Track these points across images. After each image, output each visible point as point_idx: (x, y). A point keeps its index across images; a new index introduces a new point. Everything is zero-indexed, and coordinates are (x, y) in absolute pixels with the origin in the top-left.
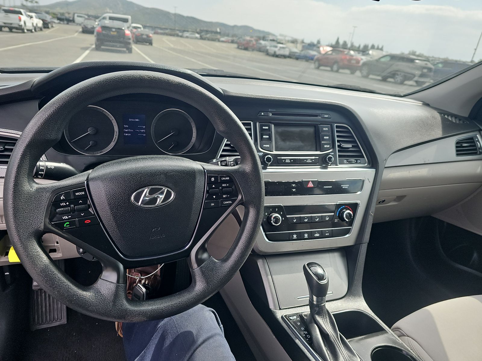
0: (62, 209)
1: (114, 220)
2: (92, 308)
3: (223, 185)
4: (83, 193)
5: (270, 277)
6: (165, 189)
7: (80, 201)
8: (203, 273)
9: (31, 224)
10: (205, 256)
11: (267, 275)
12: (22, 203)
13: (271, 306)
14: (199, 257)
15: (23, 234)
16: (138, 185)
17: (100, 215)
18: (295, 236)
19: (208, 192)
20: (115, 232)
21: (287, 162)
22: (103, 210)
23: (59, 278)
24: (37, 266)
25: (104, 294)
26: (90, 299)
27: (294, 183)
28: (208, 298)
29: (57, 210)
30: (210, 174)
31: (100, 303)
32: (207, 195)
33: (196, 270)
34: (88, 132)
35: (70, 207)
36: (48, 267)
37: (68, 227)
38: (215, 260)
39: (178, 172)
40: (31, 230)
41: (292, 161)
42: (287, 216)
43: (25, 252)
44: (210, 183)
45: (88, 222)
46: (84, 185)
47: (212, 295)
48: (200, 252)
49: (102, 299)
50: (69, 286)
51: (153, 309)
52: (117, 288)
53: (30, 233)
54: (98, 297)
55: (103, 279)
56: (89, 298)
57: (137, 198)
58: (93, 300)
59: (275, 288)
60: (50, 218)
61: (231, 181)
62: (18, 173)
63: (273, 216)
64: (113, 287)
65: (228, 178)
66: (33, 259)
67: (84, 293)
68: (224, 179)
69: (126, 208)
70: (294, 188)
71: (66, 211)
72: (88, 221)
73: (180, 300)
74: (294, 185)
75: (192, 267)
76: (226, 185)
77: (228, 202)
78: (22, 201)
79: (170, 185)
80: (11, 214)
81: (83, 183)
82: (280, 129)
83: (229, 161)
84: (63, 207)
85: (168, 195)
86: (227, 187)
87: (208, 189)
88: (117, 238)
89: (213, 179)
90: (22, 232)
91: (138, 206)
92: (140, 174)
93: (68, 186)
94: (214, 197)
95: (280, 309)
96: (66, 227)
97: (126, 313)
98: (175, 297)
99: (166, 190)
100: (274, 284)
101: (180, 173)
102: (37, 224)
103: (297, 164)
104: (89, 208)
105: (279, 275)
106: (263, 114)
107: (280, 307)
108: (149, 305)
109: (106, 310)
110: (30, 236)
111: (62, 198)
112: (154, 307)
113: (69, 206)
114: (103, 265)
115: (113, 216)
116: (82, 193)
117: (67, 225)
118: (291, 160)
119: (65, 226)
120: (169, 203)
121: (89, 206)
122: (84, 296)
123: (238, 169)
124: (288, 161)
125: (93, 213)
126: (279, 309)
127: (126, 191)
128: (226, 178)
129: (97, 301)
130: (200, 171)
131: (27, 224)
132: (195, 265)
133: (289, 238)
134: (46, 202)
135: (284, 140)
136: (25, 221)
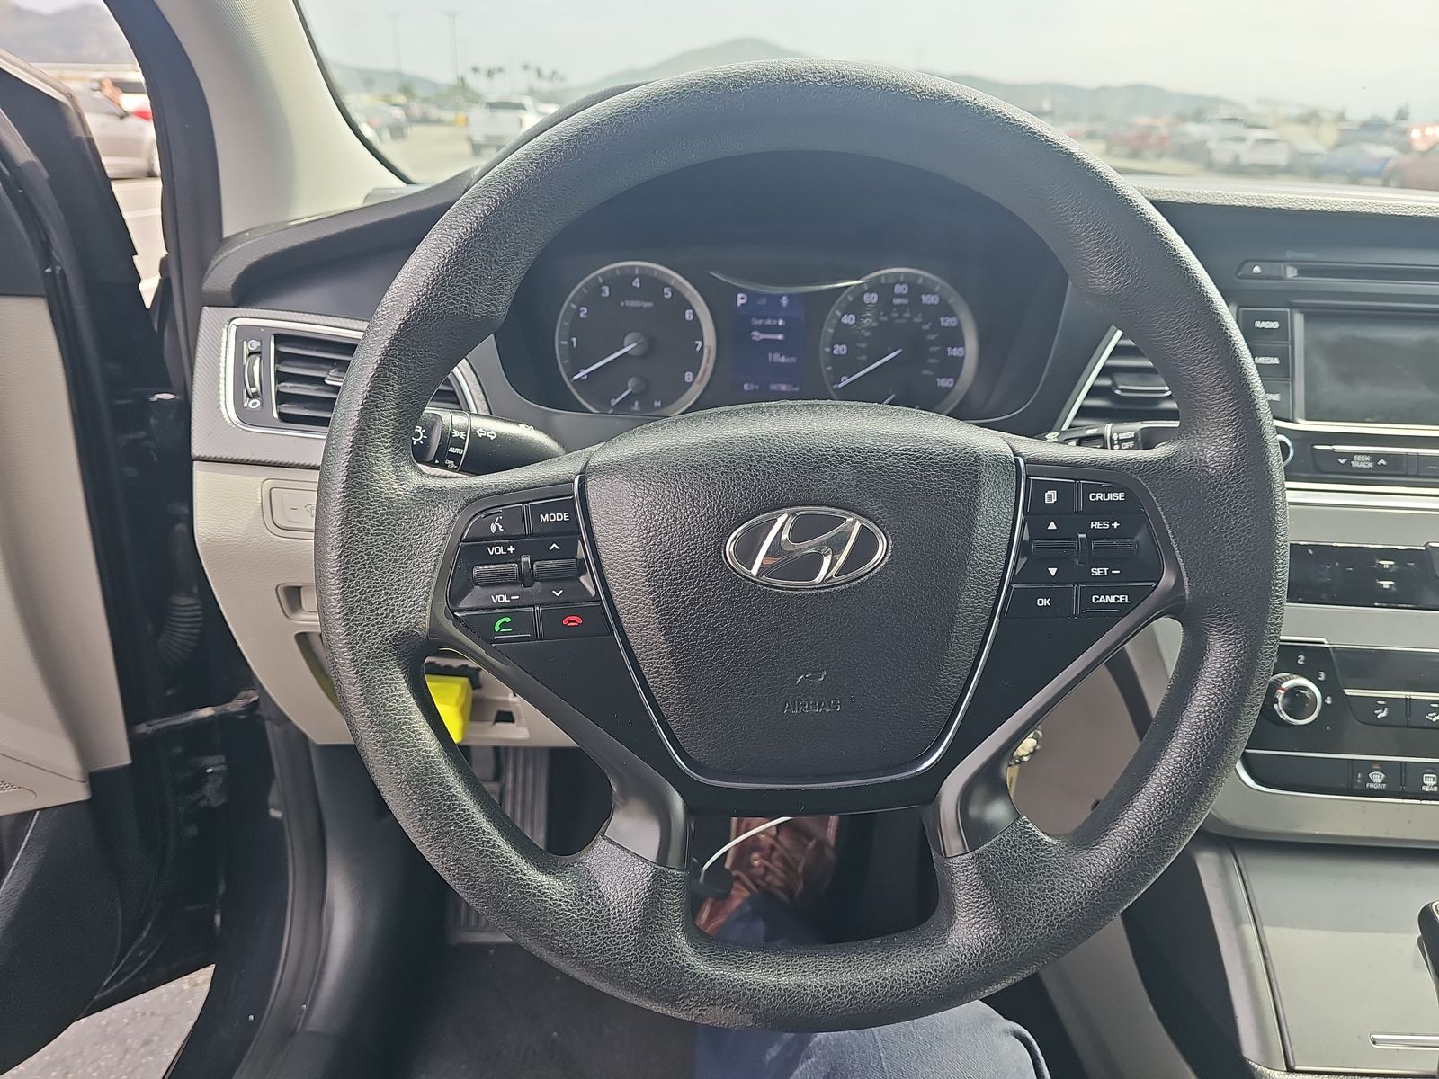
0: (492, 567)
1: (660, 623)
2: (564, 941)
3: (1096, 525)
4: (565, 516)
5: (1250, 930)
6: (853, 524)
7: (554, 545)
8: (987, 879)
9: (392, 611)
10: (998, 812)
11: (1238, 922)
12: (367, 534)
13: (1250, 1048)
14: (973, 812)
15: (364, 641)
16: (752, 500)
17: (616, 602)
18: (1377, 779)
19: (1024, 548)
20: (663, 668)
21: (1357, 465)
22: (627, 584)
23: (464, 810)
24: (399, 758)
25: (611, 898)
26: (561, 905)
27: (1388, 553)
28: (1000, 987)
29: (475, 570)
30: (1039, 474)
31: (594, 929)
32: (1022, 562)
33: (957, 860)
34: (624, 347)
35: (519, 563)
36: (432, 767)
37: (506, 633)
38: (1041, 835)
39: (909, 459)
40: (389, 631)
41: (1382, 462)
42: (1349, 692)
43: (365, 704)
44: (1036, 514)
45: (575, 621)
46: (572, 489)
47: (1016, 978)
48: (979, 793)
49: (600, 912)
50: (494, 846)
51: (780, 989)
52: (658, 880)
53: (386, 640)
54: (588, 904)
55: (610, 841)
56: (558, 902)
57: (747, 551)
58: (569, 910)
59: (1272, 977)
60: (452, 594)
61: (1133, 512)
62: (361, 429)
63: (1286, 685)
64: (641, 876)
65: (1120, 497)
66: (391, 732)
67: (544, 879)
68: (1101, 496)
69: (706, 585)
70: (1386, 575)
71: (504, 574)
72: (572, 618)
73: (887, 971)
74: (1386, 564)
75: (941, 850)
76: (1106, 525)
77: (1112, 599)
78: (368, 529)
79: (873, 506)
80: (332, 570)
81: (568, 482)
82: (1332, 333)
83: (1115, 437)
84: (497, 560)
85: (866, 544)
86: (1109, 533)
87: (1026, 537)
88: (667, 692)
89: (1051, 496)
90: (361, 635)
91: (749, 579)
92: (765, 457)
93: (517, 490)
94: (1053, 571)
95: (1290, 1070)
96: (499, 633)
97: (681, 986)
98: (866, 957)
99: (858, 525)
100: (1268, 961)
101: (917, 464)
102: (410, 613)
103: (1406, 475)
104: (582, 572)
105: (1293, 927)
106: (1257, 270)
107: (1292, 1064)
108: (767, 967)
109: (610, 959)
110: (385, 651)
111: (493, 529)
112: (785, 980)
113: (515, 558)
114: (615, 789)
115: (657, 607)
116: (560, 517)
117: (503, 625)
118: (1375, 457)
119: (497, 628)
120: (866, 577)
121: (582, 568)
122: (540, 891)
123: (1170, 459)
124: (1358, 462)
125: (593, 593)
126: (1285, 1069)
127: (709, 518)
128: (1111, 496)
129: (583, 919)
130: (998, 462)
131: (377, 609)
132: (953, 843)
133: (1348, 783)
134: (444, 539)
135: (1346, 377)
136: (373, 596)
